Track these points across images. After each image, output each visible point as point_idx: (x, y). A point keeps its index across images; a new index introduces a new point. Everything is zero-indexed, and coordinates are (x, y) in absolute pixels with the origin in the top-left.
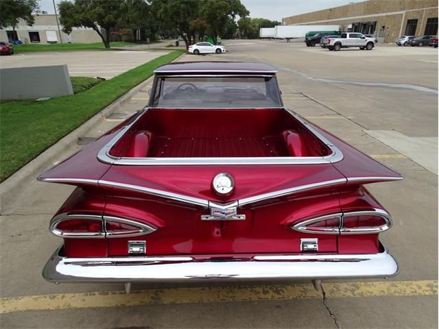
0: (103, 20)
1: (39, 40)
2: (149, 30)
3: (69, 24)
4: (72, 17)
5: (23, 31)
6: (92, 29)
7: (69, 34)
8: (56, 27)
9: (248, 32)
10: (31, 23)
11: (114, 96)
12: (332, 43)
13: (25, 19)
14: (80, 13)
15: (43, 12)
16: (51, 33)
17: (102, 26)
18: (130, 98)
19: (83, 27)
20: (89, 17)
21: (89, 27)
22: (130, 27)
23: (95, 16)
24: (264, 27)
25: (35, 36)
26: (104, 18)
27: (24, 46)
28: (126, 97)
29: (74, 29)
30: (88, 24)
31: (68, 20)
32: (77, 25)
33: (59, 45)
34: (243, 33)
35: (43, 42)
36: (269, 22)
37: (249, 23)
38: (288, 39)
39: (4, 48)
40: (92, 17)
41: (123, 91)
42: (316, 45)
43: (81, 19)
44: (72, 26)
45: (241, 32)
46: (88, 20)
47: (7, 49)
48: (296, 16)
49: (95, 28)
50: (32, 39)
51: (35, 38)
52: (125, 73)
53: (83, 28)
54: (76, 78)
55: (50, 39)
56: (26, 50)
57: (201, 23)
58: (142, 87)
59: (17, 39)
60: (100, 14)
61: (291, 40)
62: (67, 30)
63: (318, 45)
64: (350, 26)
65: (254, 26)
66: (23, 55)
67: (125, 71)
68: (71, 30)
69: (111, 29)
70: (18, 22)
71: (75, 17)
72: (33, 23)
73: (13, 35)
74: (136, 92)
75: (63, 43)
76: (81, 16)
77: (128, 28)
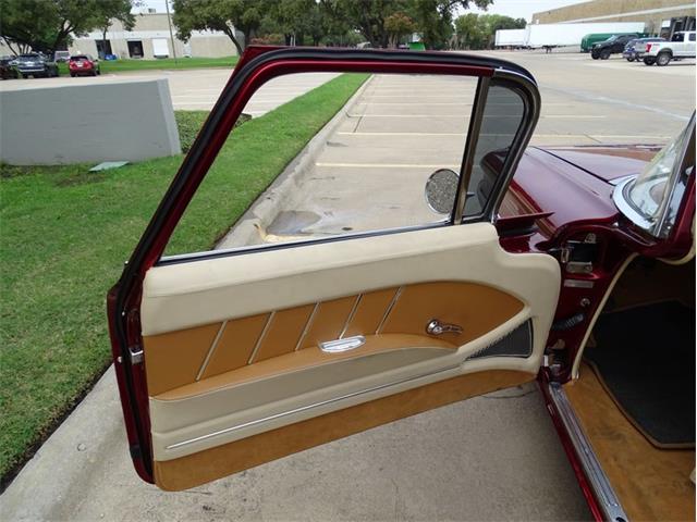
0: (241, 17)
1: (142, 54)
2: (310, 37)
3: (186, 24)
4: (192, 13)
5: (119, 40)
6: (221, 33)
7: (186, 41)
8: (167, 34)
9: (472, 38)
10: (130, 27)
11: (279, 160)
12: (654, 52)
13: (120, 19)
14: (204, 6)
15: (150, 10)
16: (159, 43)
17: (238, 27)
18: (312, 162)
19: (208, 30)
20: (218, 11)
21: (217, 30)
22: (281, 31)
23: (229, 11)
24: (501, 28)
25: (136, 47)
26: (242, 14)
27: (120, 62)
28: (304, 160)
29: (195, 33)
30: (217, 24)
31: (185, 17)
32: (199, 27)
33: (172, 61)
34: (462, 40)
35: (148, 56)
36: (510, 20)
37: (475, 23)
38: (547, 47)
39: (85, 65)
40: (223, 12)
41: (297, 145)
42: (612, 56)
43: (206, 15)
44: (191, 28)
45: (459, 38)
46: (217, 17)
47: (89, 67)
48: (560, 9)
49: (227, 30)
50: (132, 52)
51: (136, 50)
52: (286, 105)
53: (207, 33)
54: (189, 113)
55: (159, 52)
56: (121, 67)
57: (400, 20)
58: (330, 135)
59: (110, 53)
60: (235, 7)
61: (553, 50)
62: (184, 36)
63: (620, 55)
64: (667, 24)
65: (483, 28)
66: (114, 76)
67: (287, 101)
68: (189, 35)
69: (252, 33)
70: (110, 25)
71: (196, 13)
72: (132, 26)
73: (104, 47)
74: (321, 148)
75: (177, 56)
76: (205, 12)
77: (277, 33)
